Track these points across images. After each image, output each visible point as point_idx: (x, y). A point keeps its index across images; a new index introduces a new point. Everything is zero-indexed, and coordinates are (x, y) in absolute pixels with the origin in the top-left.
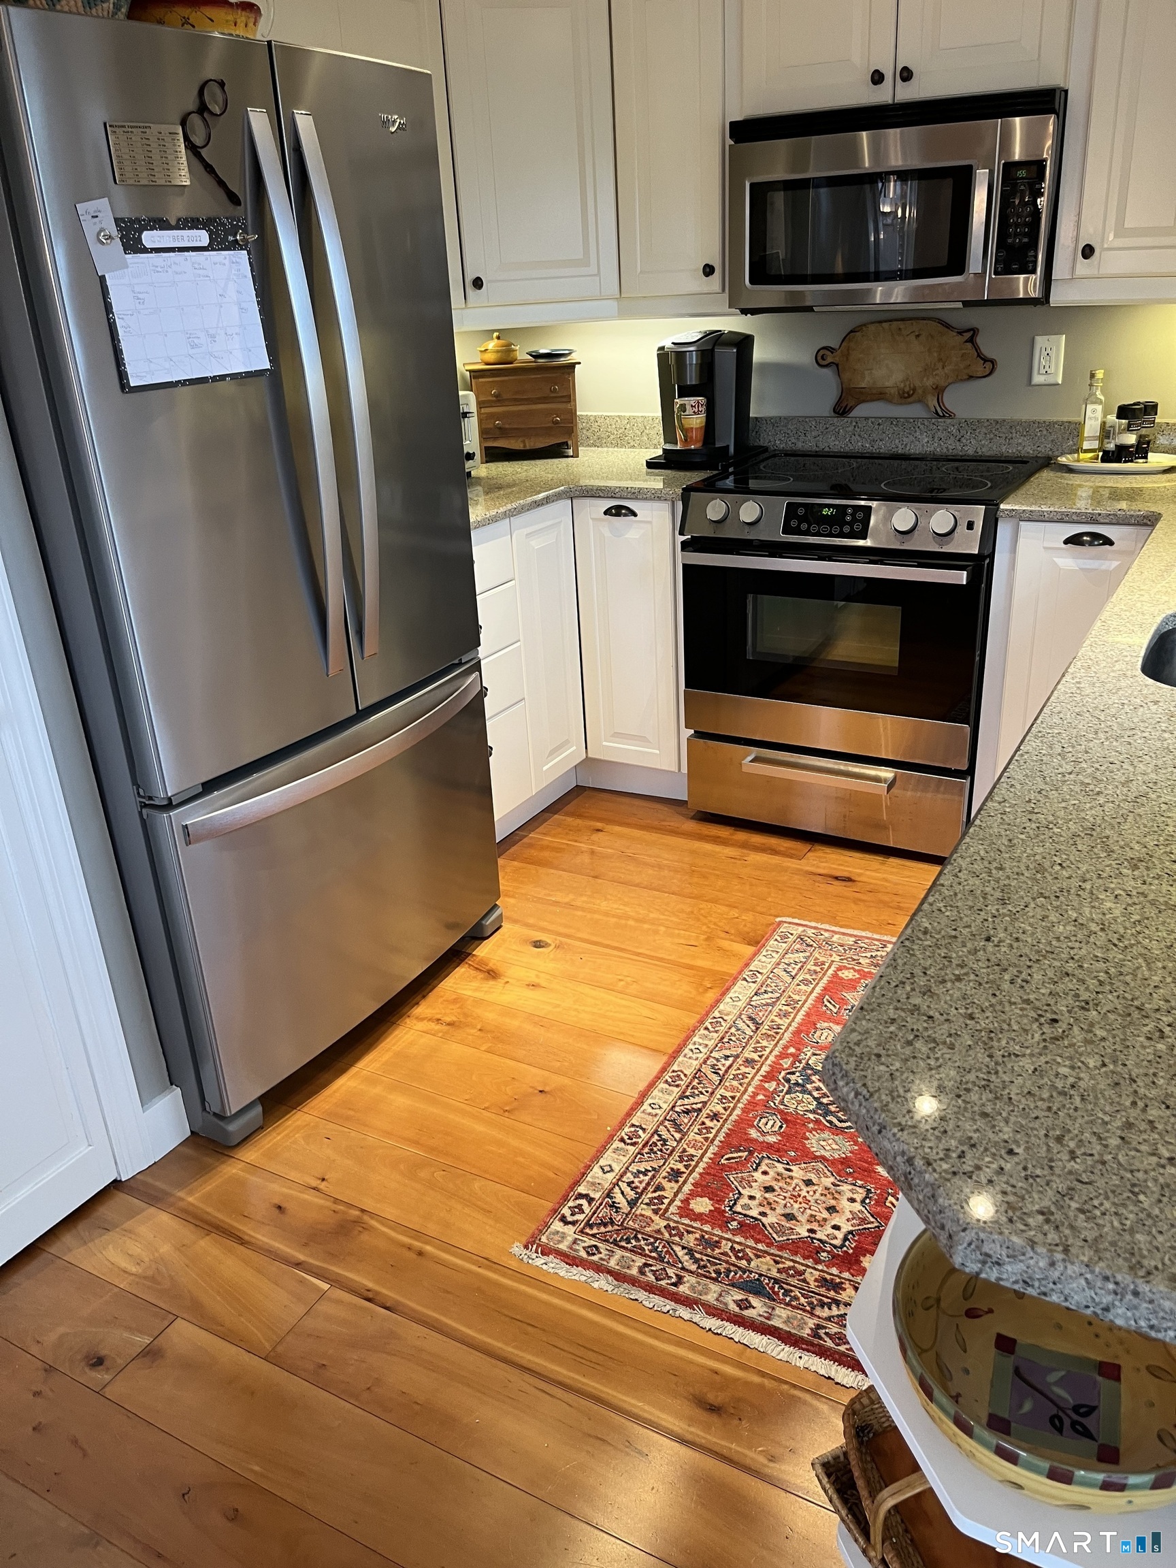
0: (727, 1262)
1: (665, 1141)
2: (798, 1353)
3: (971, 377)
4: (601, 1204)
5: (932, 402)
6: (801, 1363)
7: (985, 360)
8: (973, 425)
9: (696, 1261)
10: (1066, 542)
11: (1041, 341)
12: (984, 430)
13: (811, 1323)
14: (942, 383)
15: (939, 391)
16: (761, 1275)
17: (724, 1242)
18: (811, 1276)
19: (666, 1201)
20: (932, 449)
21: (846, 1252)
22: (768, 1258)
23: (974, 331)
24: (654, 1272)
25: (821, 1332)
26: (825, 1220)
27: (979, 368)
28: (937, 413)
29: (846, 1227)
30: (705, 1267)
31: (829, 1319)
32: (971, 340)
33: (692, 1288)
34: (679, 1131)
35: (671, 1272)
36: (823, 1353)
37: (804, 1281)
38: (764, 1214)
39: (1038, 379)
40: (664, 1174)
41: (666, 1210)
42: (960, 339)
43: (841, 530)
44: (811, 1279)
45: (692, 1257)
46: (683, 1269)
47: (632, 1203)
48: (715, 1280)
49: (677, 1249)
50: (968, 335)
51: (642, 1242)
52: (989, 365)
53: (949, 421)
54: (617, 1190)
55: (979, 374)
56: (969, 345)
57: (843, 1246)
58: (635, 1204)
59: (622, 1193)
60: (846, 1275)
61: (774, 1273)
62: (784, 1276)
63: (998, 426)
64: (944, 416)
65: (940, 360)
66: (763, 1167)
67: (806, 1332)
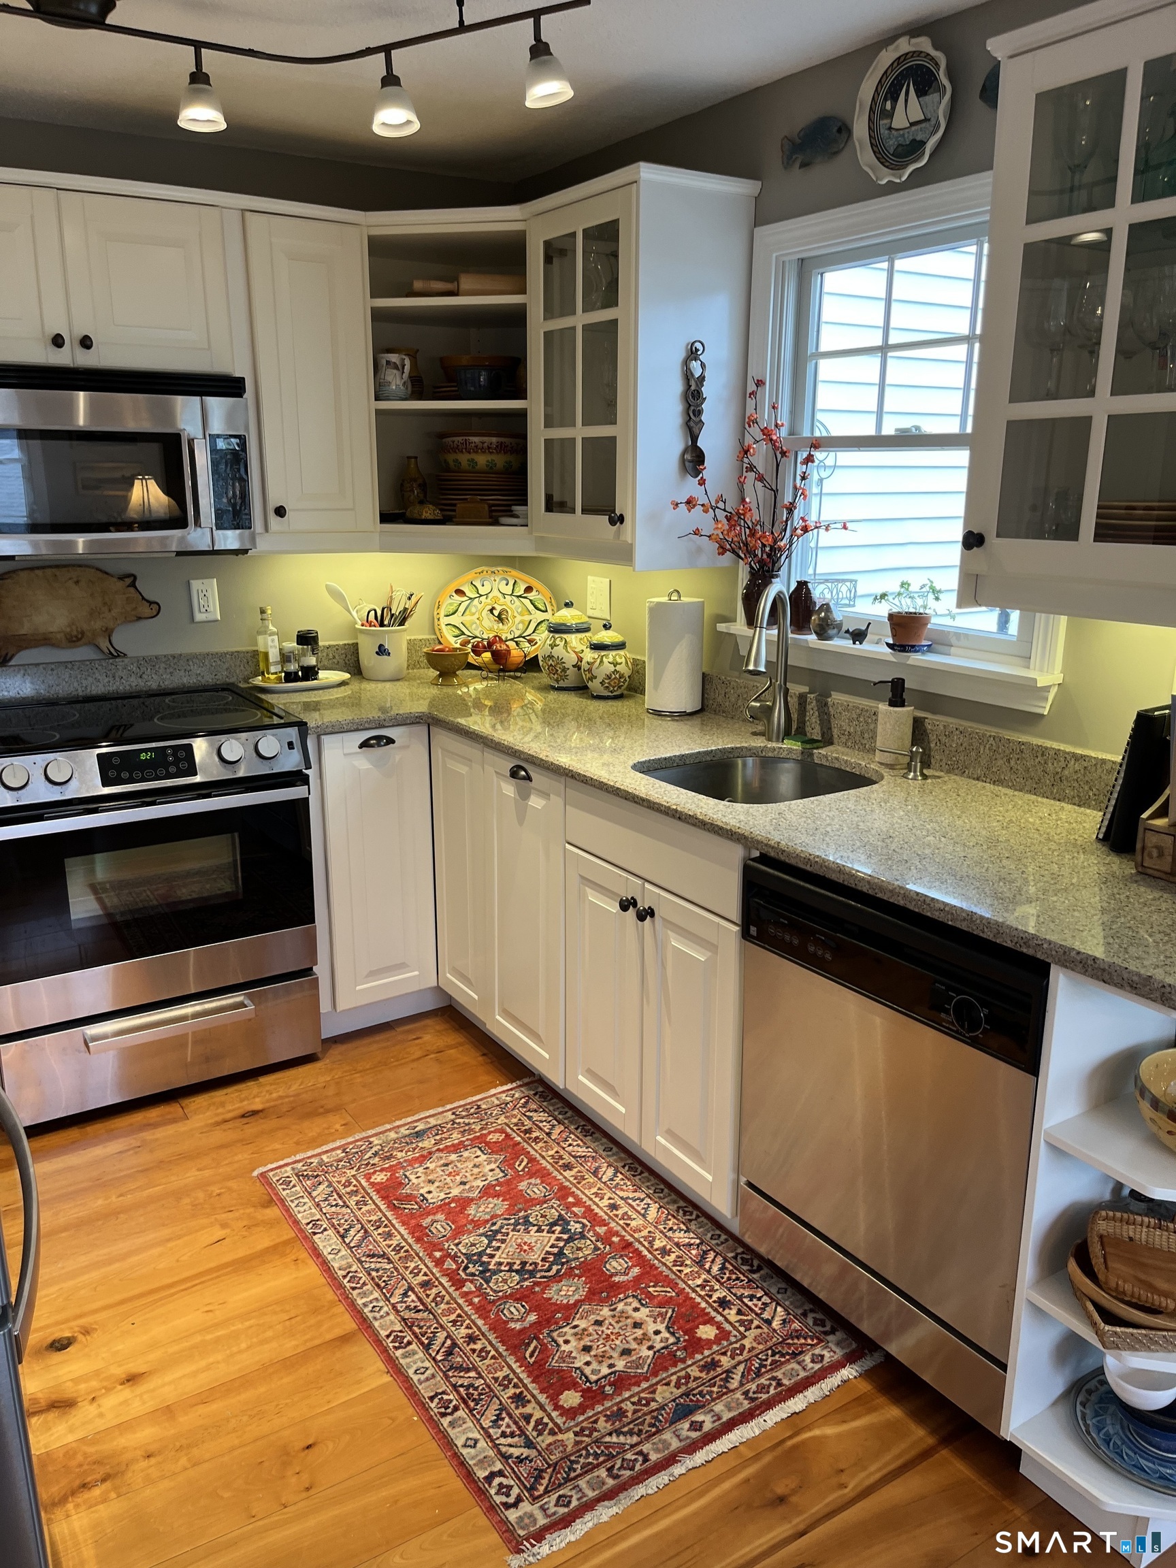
0: (645, 1414)
1: (471, 1385)
2: (760, 1420)
3: (139, 618)
4: (513, 1469)
5: (104, 644)
6: (770, 1423)
7: (151, 603)
8: (152, 662)
9: (631, 1433)
10: (361, 746)
11: (196, 585)
12: (163, 665)
13: (738, 1395)
14: (111, 625)
15: (108, 632)
16: (674, 1400)
17: (623, 1405)
18: (694, 1372)
19: (546, 1420)
20: (115, 687)
21: (685, 1341)
22: (659, 1387)
23: (135, 578)
24: (622, 1467)
25: (751, 1395)
26: (644, 1334)
27: (146, 610)
28: (111, 653)
29: (662, 1327)
30: (640, 1431)
31: (742, 1384)
32: (133, 585)
33: (657, 1450)
34: (468, 1370)
35: (629, 1456)
36: (769, 1405)
37: (696, 1379)
38: (611, 1366)
39: (199, 617)
40: (513, 1406)
41: (556, 1424)
42: (120, 584)
43: (167, 771)
44: (698, 1374)
45: (625, 1434)
46: (632, 1446)
47: (529, 1444)
48: (658, 1432)
49: (607, 1439)
50: (128, 581)
51: (582, 1460)
52: (155, 607)
53: (126, 660)
54: (503, 1449)
55: (146, 615)
56: (132, 590)
57: (678, 1339)
58: (532, 1443)
59: (510, 1446)
60: (707, 1353)
61: (678, 1392)
62: (683, 1388)
63: (176, 660)
64: (119, 656)
65: (105, 604)
66: (560, 1340)
67: (746, 1405)
